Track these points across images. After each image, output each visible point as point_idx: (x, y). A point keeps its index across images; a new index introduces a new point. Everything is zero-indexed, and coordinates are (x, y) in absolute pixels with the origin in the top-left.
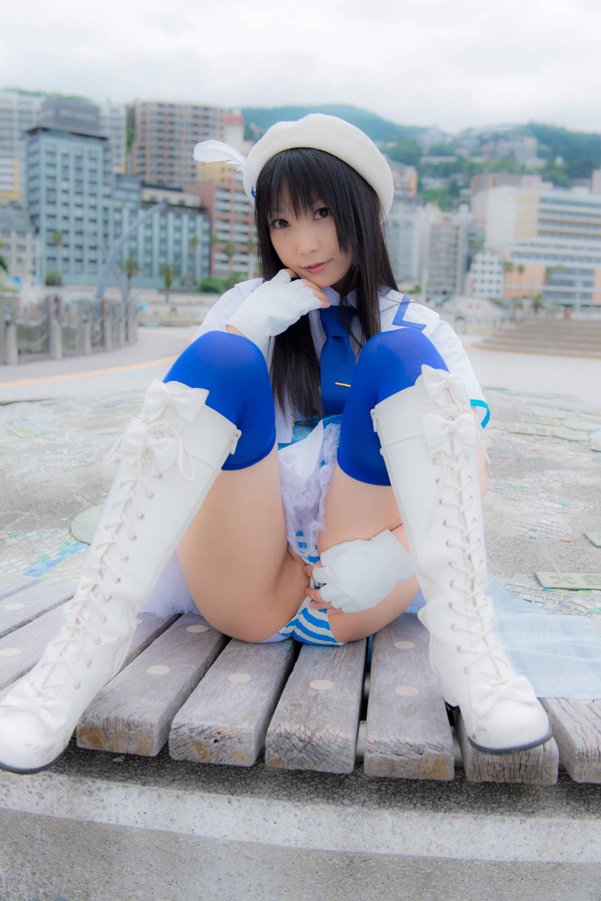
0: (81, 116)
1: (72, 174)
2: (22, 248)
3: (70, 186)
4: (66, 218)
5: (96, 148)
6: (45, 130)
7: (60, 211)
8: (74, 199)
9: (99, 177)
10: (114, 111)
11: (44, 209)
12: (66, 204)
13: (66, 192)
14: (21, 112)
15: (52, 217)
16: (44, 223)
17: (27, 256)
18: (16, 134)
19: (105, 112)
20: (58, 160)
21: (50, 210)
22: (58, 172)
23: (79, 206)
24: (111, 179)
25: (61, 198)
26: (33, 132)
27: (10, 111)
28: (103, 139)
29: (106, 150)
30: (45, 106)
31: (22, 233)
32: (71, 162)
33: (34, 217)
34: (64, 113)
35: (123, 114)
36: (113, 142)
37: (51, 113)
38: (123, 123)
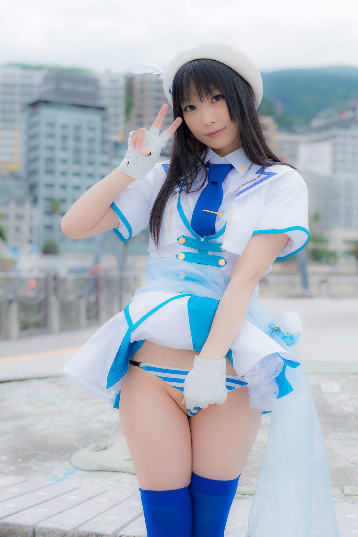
0: (81, 88)
1: (71, 144)
2: (19, 217)
3: (68, 155)
4: (64, 187)
5: (94, 118)
6: (46, 102)
7: (58, 180)
8: (72, 168)
9: (97, 146)
10: (113, 81)
11: (43, 179)
12: (64, 173)
13: (64, 161)
14: (23, 86)
15: (50, 186)
16: (42, 192)
17: (25, 226)
18: (18, 107)
19: (104, 83)
20: (58, 131)
21: (48, 179)
22: (57, 142)
23: (77, 174)
24: (109, 147)
25: (59, 167)
26: (35, 105)
27: (12, 85)
28: (101, 109)
29: (105, 119)
30: (47, 80)
31: (20, 203)
32: (70, 132)
33: (32, 187)
34: (65, 86)
36: (111, 111)
37: (51, 86)
38: (122, 93)
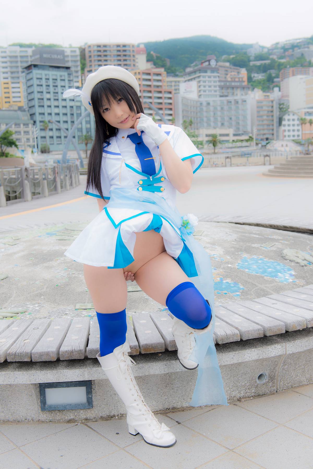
0: (55, 56)
1: (52, 89)
2: (27, 133)
3: (51, 96)
4: (50, 114)
5: (64, 73)
6: (35, 66)
7: (47, 110)
8: (54, 103)
11: (38, 110)
12: (49, 106)
13: (49, 99)
14: (22, 57)
15: (42, 114)
16: (38, 118)
18: (20, 69)
19: (68, 53)
20: (44, 82)
21: (41, 110)
22: (44, 89)
23: (57, 107)
25: (46, 103)
26: (29, 67)
27: (16, 57)
28: (68, 68)
29: (69, 74)
30: (34, 53)
31: (26, 125)
32: (51, 83)
33: (32, 115)
34: (45, 56)
35: (78, 53)
36: (73, 69)
37: (37, 56)
